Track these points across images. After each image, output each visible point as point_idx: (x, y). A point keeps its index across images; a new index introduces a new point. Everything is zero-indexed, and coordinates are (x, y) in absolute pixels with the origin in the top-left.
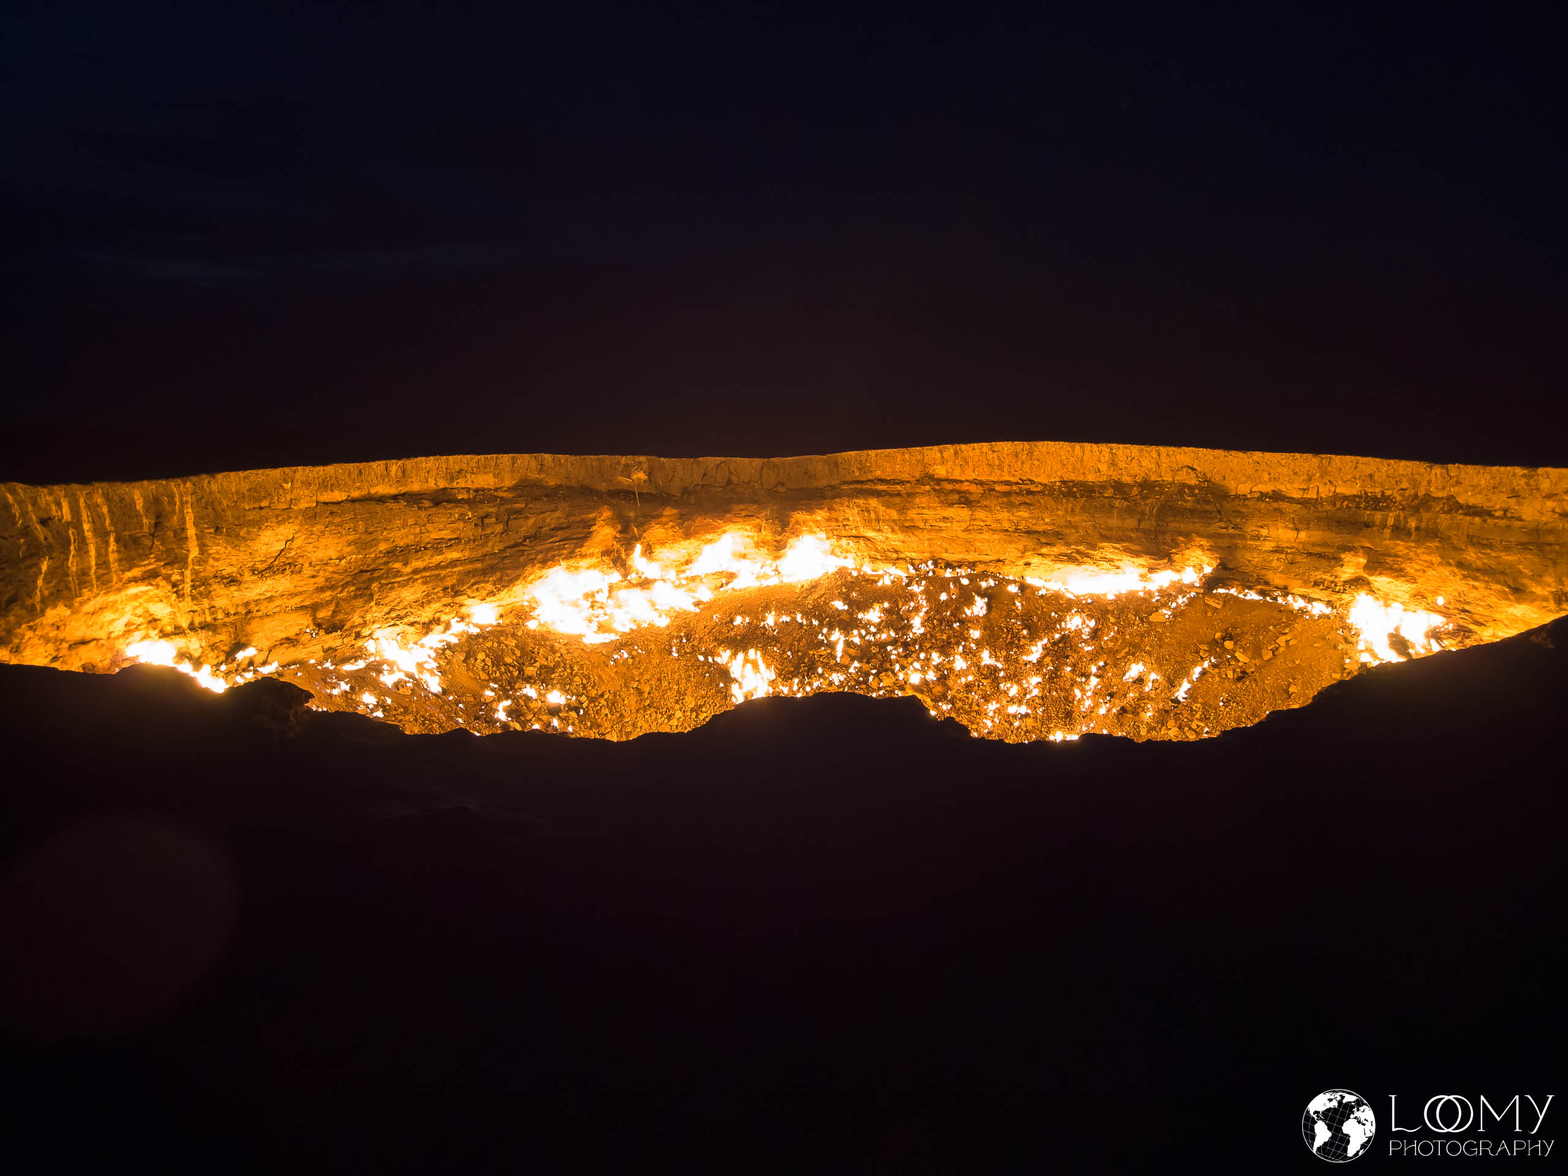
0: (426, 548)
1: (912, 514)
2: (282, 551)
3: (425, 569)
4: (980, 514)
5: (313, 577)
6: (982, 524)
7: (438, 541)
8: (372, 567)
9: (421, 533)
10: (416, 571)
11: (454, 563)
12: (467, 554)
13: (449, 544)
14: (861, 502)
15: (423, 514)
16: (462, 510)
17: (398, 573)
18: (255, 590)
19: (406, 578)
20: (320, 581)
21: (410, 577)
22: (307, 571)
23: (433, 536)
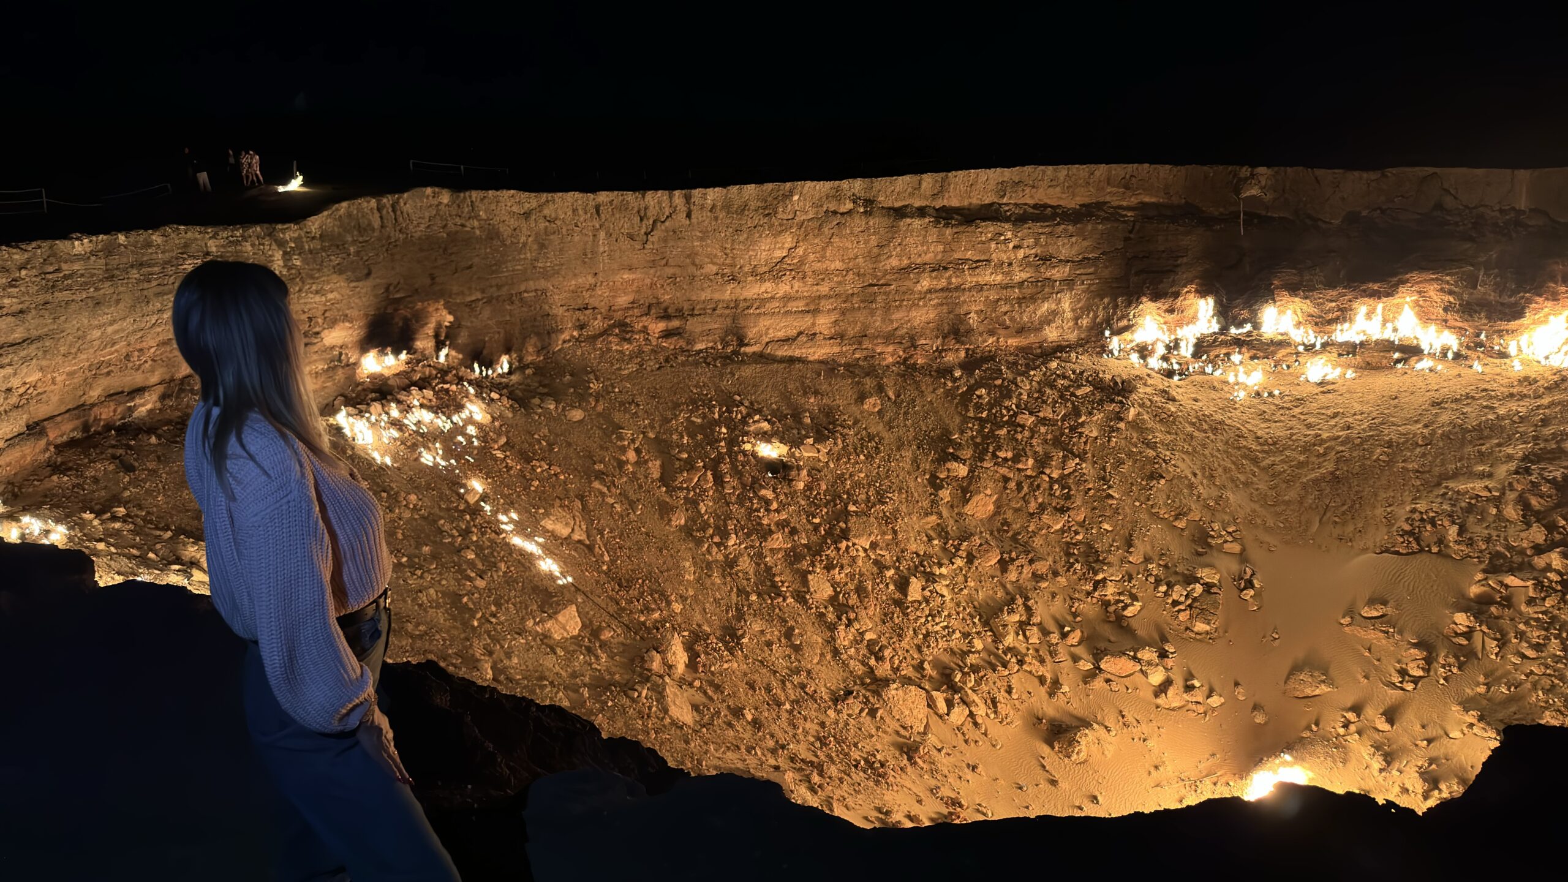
0: (945, 269)
2: (785, 257)
3: (942, 290)
5: (817, 284)
7: (960, 262)
8: (881, 282)
9: (944, 251)
10: (930, 291)
11: (980, 288)
12: (999, 278)
13: (974, 265)
15: (948, 231)
16: (999, 229)
17: (908, 291)
18: (754, 290)
19: (915, 297)
20: (824, 289)
21: (921, 296)
22: (810, 281)
23: (956, 256)
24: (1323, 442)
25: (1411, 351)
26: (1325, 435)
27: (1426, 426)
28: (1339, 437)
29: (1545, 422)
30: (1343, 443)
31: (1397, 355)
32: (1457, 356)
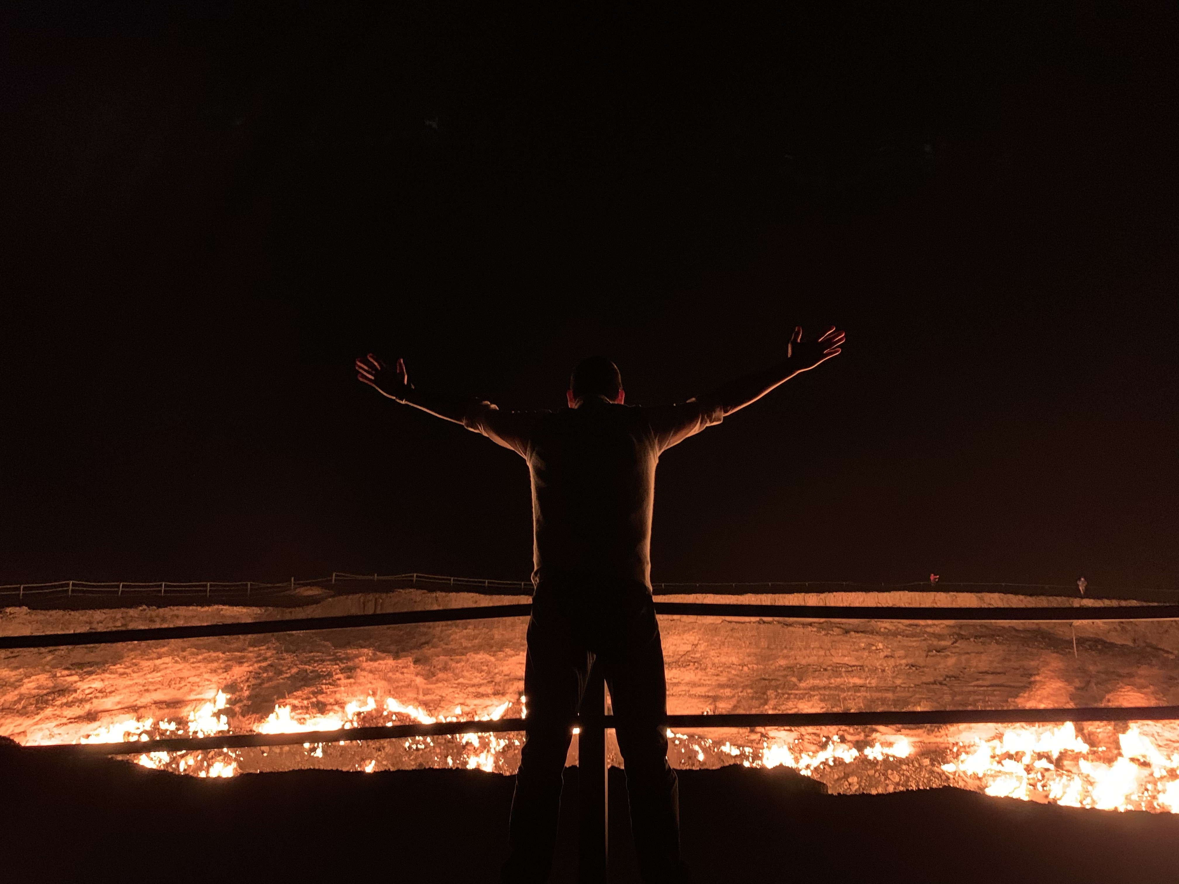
2: (689, 651)
3: (825, 688)
7: (838, 665)
8: (771, 677)
9: (826, 655)
12: (874, 682)
13: (852, 670)
17: (795, 686)
19: (801, 692)
21: (806, 692)
22: (710, 671)
23: (836, 660)
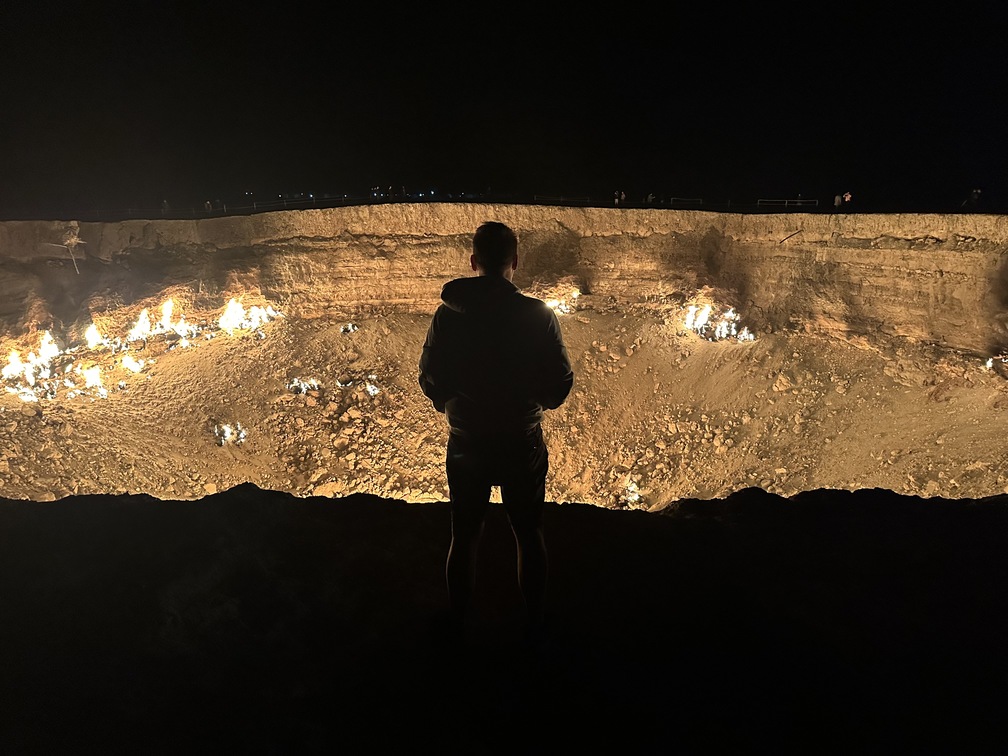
1: (340, 267)
4: (398, 264)
6: (400, 272)
14: (292, 258)
24: (186, 405)
25: (175, 337)
26: (183, 401)
27: (227, 376)
28: (192, 398)
29: (275, 355)
30: (198, 401)
31: (168, 342)
32: (198, 335)
